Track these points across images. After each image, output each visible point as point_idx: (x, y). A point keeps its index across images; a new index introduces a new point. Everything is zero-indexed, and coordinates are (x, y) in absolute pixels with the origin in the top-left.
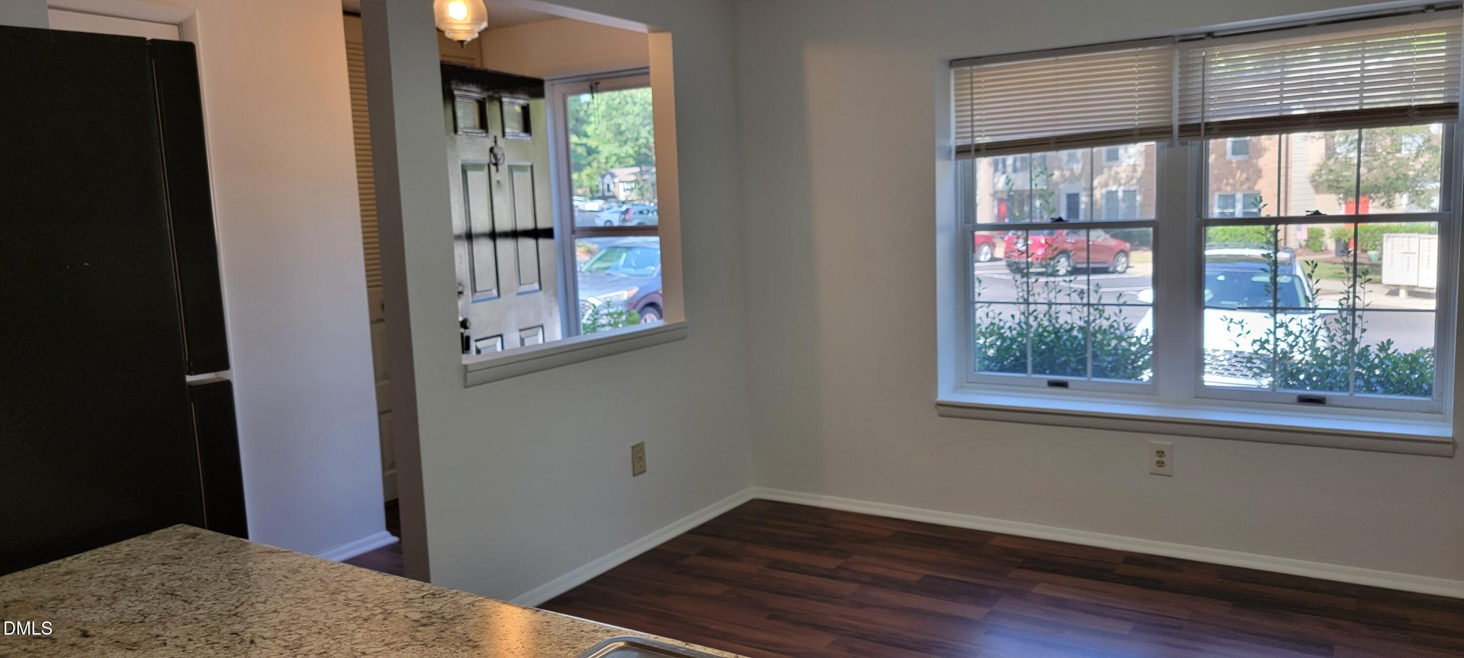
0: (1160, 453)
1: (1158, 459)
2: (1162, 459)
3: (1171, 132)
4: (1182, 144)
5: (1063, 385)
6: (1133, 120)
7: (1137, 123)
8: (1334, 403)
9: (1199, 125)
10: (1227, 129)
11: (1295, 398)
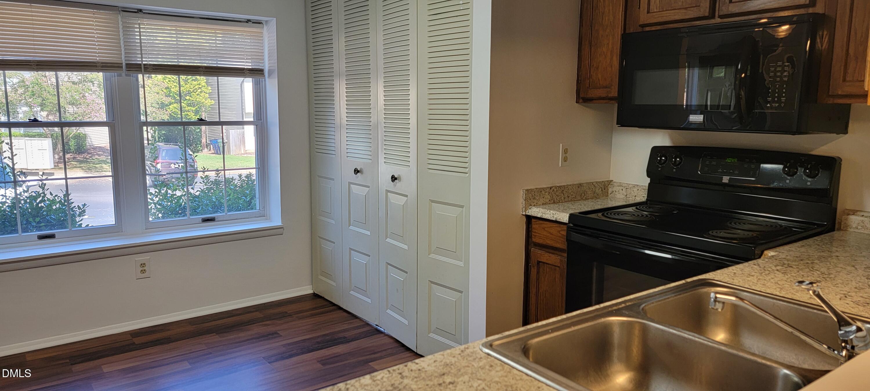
0: (143, 265)
1: (142, 269)
2: (144, 268)
3: (122, 67)
4: (126, 75)
5: (52, 236)
6: (96, 56)
7: (97, 59)
8: (219, 219)
9: (140, 65)
10: (156, 69)
11: (201, 220)
